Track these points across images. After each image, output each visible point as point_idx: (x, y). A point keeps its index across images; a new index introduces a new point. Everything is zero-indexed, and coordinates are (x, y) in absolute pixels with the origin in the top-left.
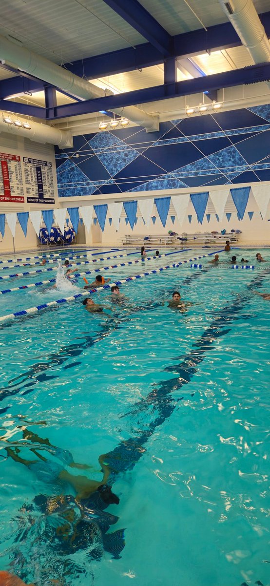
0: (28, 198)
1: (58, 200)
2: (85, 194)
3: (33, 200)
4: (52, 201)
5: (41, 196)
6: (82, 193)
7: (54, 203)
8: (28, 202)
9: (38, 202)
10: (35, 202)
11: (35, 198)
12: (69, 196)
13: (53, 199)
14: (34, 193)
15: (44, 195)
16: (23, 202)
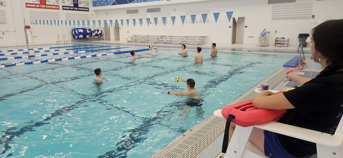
0: (63, 6)
1: (92, 8)
2: (108, 4)
3: (69, 8)
4: (88, 10)
5: (76, 5)
6: (105, 4)
7: (88, 11)
8: (63, 9)
9: (73, 10)
10: (70, 10)
11: (70, 7)
12: (99, 6)
13: (88, 8)
14: (69, 3)
15: (79, 5)
16: (59, 9)
